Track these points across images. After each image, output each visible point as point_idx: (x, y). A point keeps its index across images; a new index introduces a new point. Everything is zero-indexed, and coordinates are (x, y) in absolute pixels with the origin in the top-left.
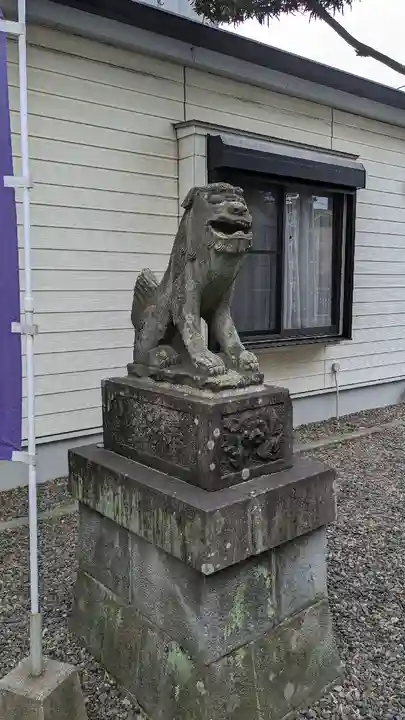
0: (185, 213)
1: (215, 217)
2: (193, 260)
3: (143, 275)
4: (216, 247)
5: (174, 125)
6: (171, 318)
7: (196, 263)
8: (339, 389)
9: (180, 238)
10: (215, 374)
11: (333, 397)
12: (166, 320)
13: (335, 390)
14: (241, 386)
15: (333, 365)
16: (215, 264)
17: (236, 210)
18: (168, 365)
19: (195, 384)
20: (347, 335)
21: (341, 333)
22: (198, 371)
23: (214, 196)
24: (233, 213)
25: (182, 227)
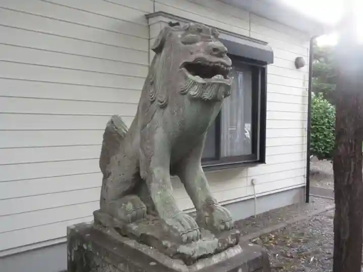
0: (155, 57)
1: (191, 59)
2: (163, 107)
3: (112, 122)
4: (192, 93)
5: (146, 15)
6: (138, 168)
7: (168, 110)
8: (257, 196)
9: (150, 82)
10: (189, 241)
11: (252, 202)
12: (133, 171)
13: (253, 197)
14: (217, 252)
15: (252, 180)
16: (189, 111)
17: (215, 50)
18: (134, 220)
19: (163, 250)
20: (262, 160)
21: (258, 159)
22: (167, 235)
23: (190, 35)
24: (211, 54)
25: (151, 70)
